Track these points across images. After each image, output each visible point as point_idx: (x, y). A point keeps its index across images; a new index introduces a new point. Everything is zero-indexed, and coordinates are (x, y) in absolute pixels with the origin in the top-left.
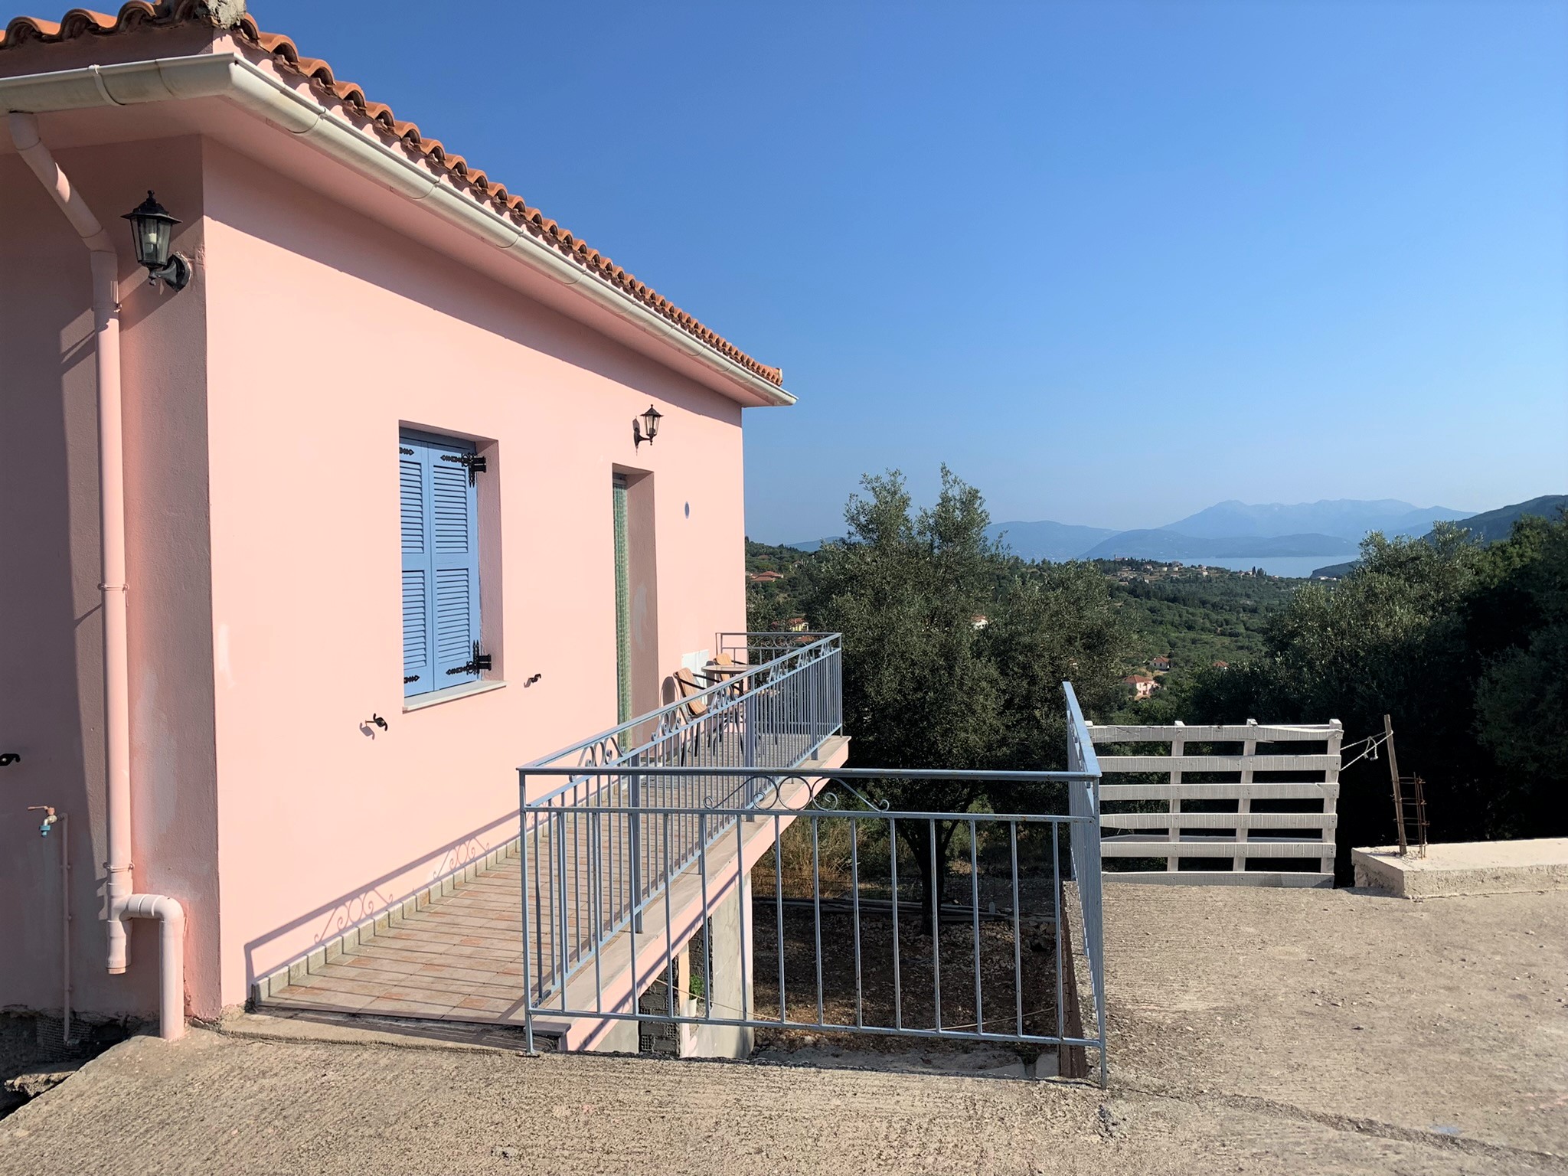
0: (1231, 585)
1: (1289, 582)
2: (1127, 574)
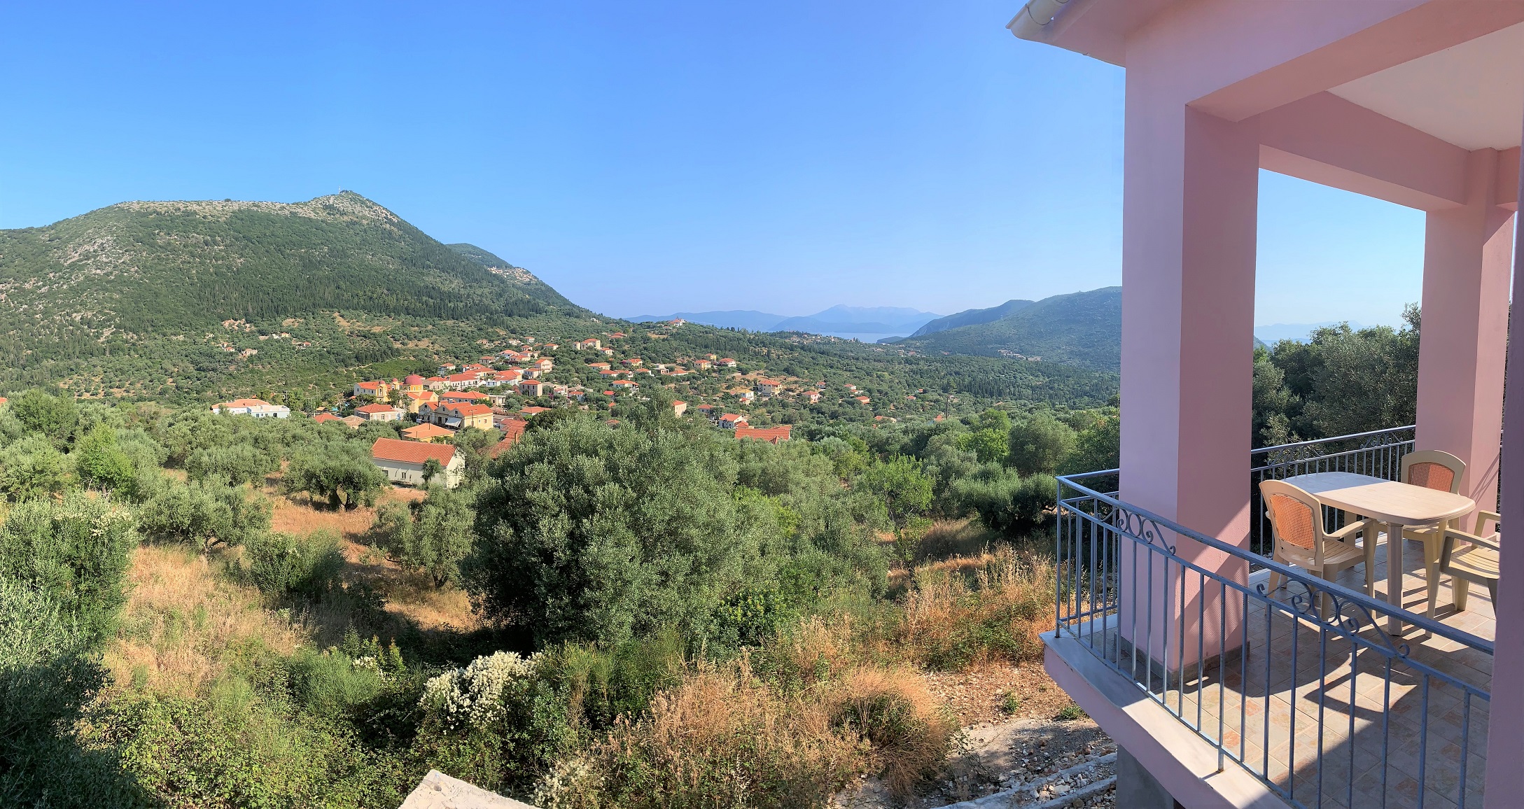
0: (844, 346)
1: (870, 346)
2: (795, 339)
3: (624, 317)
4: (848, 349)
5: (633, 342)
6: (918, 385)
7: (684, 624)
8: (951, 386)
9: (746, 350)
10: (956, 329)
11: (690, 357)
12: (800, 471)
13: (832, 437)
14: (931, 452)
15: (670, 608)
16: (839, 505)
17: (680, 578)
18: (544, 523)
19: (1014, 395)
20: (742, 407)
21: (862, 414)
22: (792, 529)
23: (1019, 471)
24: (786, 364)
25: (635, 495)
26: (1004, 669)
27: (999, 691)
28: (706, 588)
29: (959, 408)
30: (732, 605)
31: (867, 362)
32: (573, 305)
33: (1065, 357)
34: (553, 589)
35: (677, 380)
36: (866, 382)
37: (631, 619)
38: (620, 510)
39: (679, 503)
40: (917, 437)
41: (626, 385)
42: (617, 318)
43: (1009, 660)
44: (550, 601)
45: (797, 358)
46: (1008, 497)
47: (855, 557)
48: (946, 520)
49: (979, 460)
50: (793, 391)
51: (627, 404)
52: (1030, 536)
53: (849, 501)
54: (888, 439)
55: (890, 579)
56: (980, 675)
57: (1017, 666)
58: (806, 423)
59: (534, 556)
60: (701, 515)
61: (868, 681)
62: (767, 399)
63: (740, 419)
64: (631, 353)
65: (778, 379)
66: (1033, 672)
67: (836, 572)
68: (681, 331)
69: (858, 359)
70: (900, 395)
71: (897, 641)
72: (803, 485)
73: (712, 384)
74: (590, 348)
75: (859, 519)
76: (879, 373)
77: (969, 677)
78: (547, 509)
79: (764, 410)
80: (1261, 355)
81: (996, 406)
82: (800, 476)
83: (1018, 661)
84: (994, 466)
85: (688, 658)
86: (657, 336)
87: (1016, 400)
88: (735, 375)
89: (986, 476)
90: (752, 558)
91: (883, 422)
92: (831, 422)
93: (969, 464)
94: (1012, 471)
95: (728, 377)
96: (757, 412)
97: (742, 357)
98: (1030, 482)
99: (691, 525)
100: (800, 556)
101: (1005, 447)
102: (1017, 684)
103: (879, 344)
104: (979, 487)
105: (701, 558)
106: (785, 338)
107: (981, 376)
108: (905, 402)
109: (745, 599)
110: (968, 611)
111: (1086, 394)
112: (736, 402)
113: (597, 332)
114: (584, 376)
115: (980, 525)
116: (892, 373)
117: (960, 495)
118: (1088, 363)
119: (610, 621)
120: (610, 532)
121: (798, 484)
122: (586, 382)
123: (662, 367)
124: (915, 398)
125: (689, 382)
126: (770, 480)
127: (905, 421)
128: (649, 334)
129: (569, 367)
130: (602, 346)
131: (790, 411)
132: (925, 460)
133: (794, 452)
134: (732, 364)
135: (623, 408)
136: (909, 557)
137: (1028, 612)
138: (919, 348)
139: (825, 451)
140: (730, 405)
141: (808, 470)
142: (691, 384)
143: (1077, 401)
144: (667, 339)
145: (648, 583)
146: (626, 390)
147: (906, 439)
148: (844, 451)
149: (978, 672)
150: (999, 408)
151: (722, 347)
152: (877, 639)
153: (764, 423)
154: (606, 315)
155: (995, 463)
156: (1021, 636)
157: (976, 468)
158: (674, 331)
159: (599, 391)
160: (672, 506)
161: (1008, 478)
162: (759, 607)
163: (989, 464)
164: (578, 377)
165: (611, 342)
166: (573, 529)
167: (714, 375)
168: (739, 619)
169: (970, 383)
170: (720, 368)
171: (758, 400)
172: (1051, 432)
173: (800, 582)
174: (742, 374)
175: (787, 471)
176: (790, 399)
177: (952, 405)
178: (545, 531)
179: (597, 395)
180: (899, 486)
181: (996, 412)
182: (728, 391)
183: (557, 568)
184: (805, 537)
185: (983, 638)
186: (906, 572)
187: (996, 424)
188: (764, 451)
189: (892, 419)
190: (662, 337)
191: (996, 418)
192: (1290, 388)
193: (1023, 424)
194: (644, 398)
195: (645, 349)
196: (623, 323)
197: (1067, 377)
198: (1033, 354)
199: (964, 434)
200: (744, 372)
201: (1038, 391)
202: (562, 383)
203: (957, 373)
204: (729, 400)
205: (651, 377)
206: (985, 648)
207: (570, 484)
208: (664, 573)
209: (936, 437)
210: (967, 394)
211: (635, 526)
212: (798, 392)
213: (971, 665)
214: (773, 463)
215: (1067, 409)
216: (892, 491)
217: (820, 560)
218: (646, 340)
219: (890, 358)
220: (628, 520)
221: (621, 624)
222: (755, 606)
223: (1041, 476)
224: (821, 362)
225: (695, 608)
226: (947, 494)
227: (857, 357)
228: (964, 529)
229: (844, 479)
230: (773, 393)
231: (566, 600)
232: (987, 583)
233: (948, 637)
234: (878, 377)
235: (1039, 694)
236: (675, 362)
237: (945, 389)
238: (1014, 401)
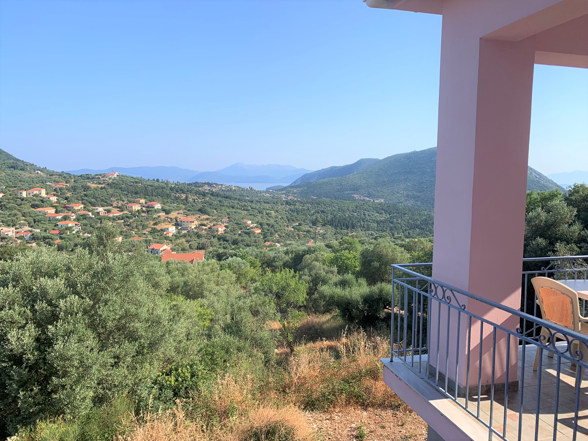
0: (242, 192)
1: (261, 192)
2: (207, 187)
3: (66, 170)
4: (245, 194)
5: (75, 190)
6: (296, 220)
7: (133, 392)
8: (318, 221)
9: (168, 196)
10: (322, 180)
11: (123, 201)
12: (212, 282)
13: (234, 257)
14: (305, 267)
15: (121, 383)
16: (241, 303)
17: (129, 359)
18: (12, 335)
19: (364, 227)
20: (166, 238)
21: (255, 241)
22: (207, 323)
23: (367, 281)
24: (200, 206)
25: (92, 303)
26: (357, 412)
27: (353, 425)
28: (147, 366)
29: (323, 237)
30: (167, 375)
31: (259, 204)
32: (18, 160)
33: (403, 200)
34: (23, 385)
35: (114, 219)
36: (259, 218)
37: (91, 394)
38: (80, 315)
39: (126, 306)
40: (295, 256)
41: (70, 225)
42: (60, 171)
43: (360, 405)
44: (21, 393)
45: (208, 202)
46: (359, 299)
47: (253, 338)
48: (316, 314)
49: (339, 273)
50: (205, 225)
51: (71, 240)
52: (375, 327)
53: (248, 301)
54: (274, 258)
55: (277, 354)
56: (340, 414)
57: (366, 410)
58: (215, 248)
59: (4, 362)
60: (144, 313)
61: (265, 414)
62: (186, 232)
63: (165, 247)
64: (73, 199)
65: (194, 217)
66: (376, 415)
67: (239, 350)
68: (115, 181)
69: (252, 202)
70: (282, 227)
71: (284, 391)
72: (214, 292)
73: (141, 221)
74: (35, 195)
75: (255, 313)
76: (268, 211)
77: (333, 415)
78: (13, 323)
79: (184, 240)
80: (556, 196)
81: (350, 235)
82: (212, 285)
83: (367, 406)
84: (349, 276)
85: (137, 413)
86: (96, 185)
87: (365, 231)
88: (160, 214)
89: (343, 284)
90: (180, 342)
91: (270, 246)
92: (233, 247)
93: (331, 275)
94: (363, 281)
95: (154, 216)
96: (178, 241)
97: (165, 201)
98: (375, 288)
99: (136, 320)
100: (213, 339)
101: (357, 264)
102: (366, 421)
103: (267, 191)
104: (338, 291)
105: (144, 343)
106: (199, 187)
107: (340, 214)
108: (286, 232)
109: (176, 370)
110: (332, 372)
111: (417, 226)
112: (161, 235)
113: (42, 183)
114: (31, 220)
115: (339, 318)
116: (277, 211)
117: (325, 297)
118: (419, 203)
119: (75, 398)
120: (72, 332)
121: (210, 291)
122: (33, 224)
123: (101, 209)
124: (293, 229)
125: (123, 221)
126: (190, 290)
127: (286, 245)
128: (89, 184)
129: (16, 212)
130: (47, 194)
131: (203, 240)
132: (300, 272)
133: (208, 269)
134: (158, 206)
135: (68, 243)
136: (291, 339)
137: (373, 374)
138: (296, 193)
139: (229, 267)
140: (157, 237)
141: (218, 281)
142: (125, 222)
143: (411, 232)
144: (104, 188)
145: (104, 365)
146: (70, 229)
147: (287, 258)
148: (243, 267)
149: (339, 412)
150: (353, 237)
151: (150, 194)
152: (269, 389)
153: (183, 250)
154: (50, 168)
155: (350, 275)
156: (368, 390)
157: (337, 278)
158: (110, 181)
159: (45, 231)
160: (121, 307)
161: (360, 285)
162: (186, 374)
163: (345, 275)
164: (25, 220)
165: (55, 190)
166: (40, 335)
167: (143, 214)
168: (173, 383)
169: (332, 219)
170: (148, 209)
171: (179, 233)
172: (391, 254)
173: (215, 357)
174: (166, 214)
175: (203, 283)
176: (203, 231)
177: (319, 235)
178: (13, 340)
179: (44, 234)
180: (283, 289)
181: (350, 240)
182: (155, 227)
183: (26, 367)
184: (217, 327)
185: (342, 389)
186: (287, 350)
187: (350, 247)
188: (185, 269)
189: (277, 244)
190: (100, 186)
191: (350, 243)
192: (582, 223)
193: (371, 248)
194: (86, 235)
195: (86, 195)
196: (65, 175)
197: (404, 214)
198: (378, 197)
199: (328, 254)
200: (167, 212)
201: (381, 224)
202: (9, 226)
203: (323, 212)
204: (156, 234)
205: (92, 218)
206: (344, 396)
207: (35, 301)
208: (117, 357)
209: (308, 256)
210: (330, 227)
211: (92, 326)
212: (209, 226)
213: (334, 407)
214: (191, 277)
215: (403, 237)
216: (278, 292)
217: (228, 342)
218: (86, 188)
219: (275, 200)
220: (87, 322)
221: (84, 399)
222: (184, 374)
223: (384, 285)
224: (225, 204)
225: (140, 380)
226: (316, 296)
227: (251, 200)
228: (328, 321)
229: (244, 287)
230: (190, 228)
231: (36, 389)
232: (345, 354)
233: (319, 388)
234: (267, 214)
235: (380, 430)
236: (112, 205)
237: (314, 223)
238: (363, 232)
